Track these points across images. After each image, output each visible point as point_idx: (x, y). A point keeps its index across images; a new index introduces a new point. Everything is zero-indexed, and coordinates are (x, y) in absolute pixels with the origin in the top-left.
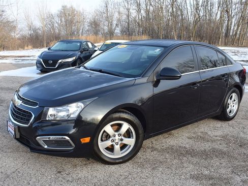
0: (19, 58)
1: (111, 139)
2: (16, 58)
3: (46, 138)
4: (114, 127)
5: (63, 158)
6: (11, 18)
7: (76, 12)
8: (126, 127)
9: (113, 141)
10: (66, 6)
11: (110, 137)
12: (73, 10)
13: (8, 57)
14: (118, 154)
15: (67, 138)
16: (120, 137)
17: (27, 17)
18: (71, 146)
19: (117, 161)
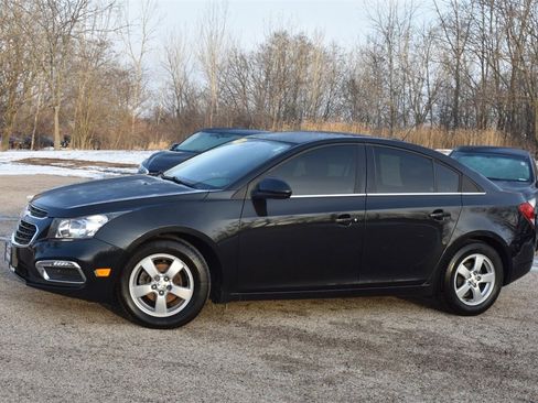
0: (116, 169)
1: (153, 283)
2: (109, 169)
3: (49, 263)
4: (161, 265)
5: (69, 299)
6: (124, 63)
7: (311, 53)
8: (177, 266)
9: (154, 287)
10: (284, 34)
11: (151, 280)
12: (304, 47)
13: (92, 163)
14: (161, 311)
15: (77, 265)
16: (167, 284)
17: (174, 61)
18: (80, 279)
19: (158, 323)
